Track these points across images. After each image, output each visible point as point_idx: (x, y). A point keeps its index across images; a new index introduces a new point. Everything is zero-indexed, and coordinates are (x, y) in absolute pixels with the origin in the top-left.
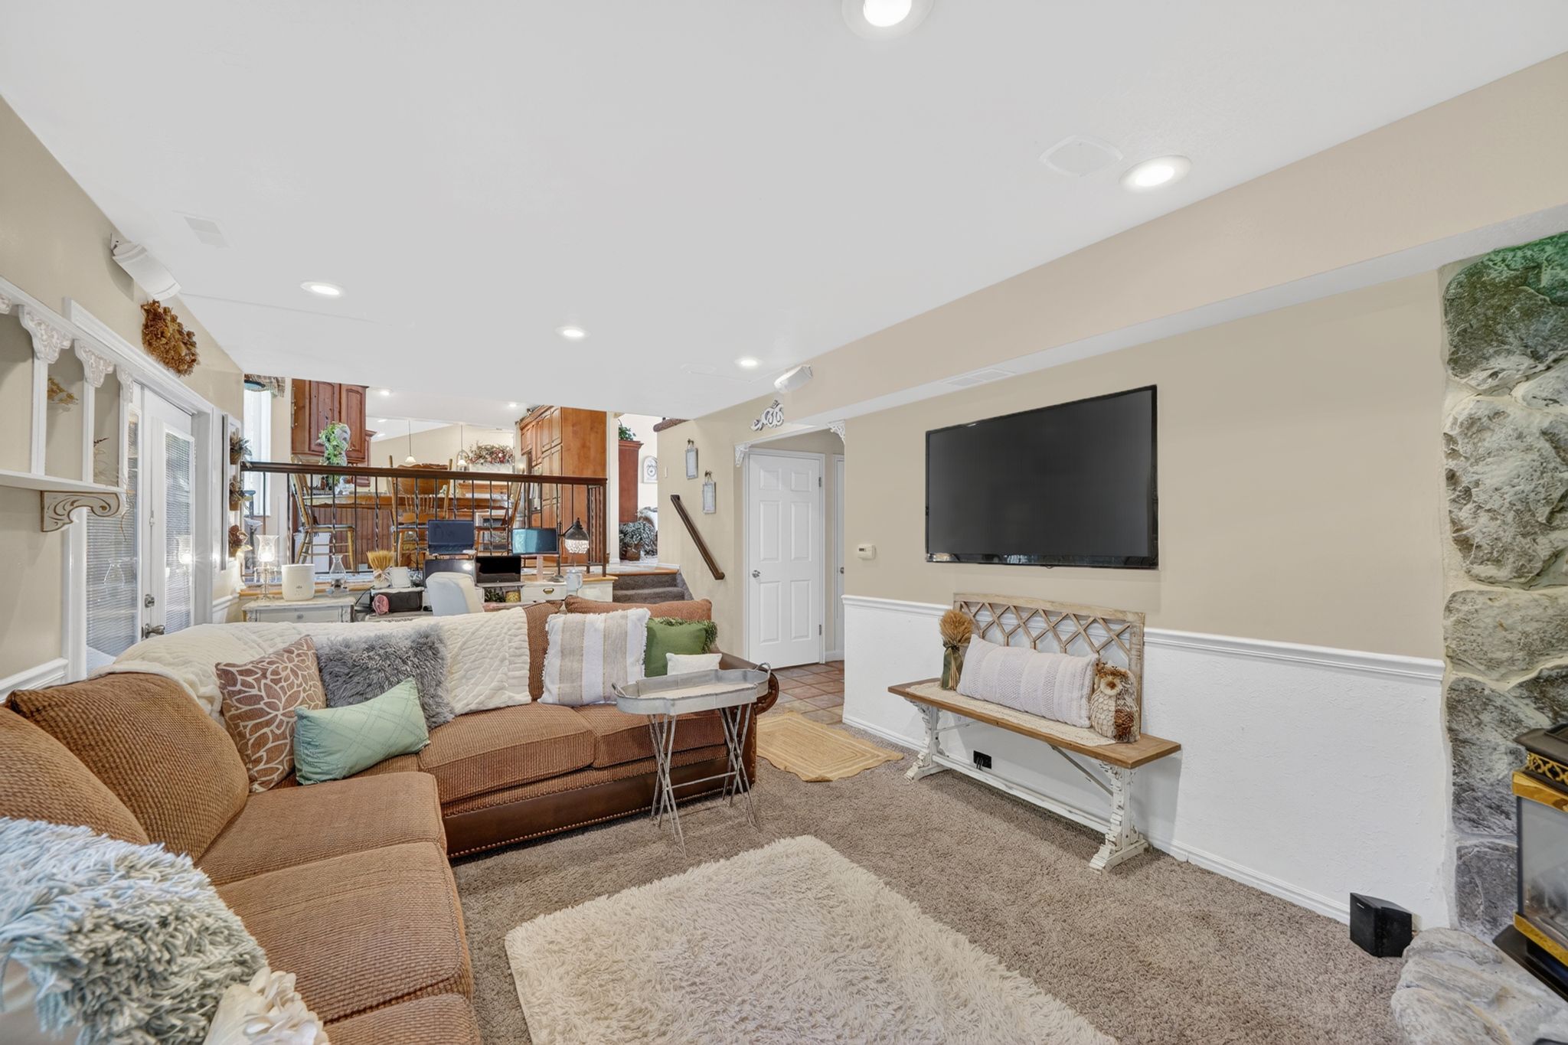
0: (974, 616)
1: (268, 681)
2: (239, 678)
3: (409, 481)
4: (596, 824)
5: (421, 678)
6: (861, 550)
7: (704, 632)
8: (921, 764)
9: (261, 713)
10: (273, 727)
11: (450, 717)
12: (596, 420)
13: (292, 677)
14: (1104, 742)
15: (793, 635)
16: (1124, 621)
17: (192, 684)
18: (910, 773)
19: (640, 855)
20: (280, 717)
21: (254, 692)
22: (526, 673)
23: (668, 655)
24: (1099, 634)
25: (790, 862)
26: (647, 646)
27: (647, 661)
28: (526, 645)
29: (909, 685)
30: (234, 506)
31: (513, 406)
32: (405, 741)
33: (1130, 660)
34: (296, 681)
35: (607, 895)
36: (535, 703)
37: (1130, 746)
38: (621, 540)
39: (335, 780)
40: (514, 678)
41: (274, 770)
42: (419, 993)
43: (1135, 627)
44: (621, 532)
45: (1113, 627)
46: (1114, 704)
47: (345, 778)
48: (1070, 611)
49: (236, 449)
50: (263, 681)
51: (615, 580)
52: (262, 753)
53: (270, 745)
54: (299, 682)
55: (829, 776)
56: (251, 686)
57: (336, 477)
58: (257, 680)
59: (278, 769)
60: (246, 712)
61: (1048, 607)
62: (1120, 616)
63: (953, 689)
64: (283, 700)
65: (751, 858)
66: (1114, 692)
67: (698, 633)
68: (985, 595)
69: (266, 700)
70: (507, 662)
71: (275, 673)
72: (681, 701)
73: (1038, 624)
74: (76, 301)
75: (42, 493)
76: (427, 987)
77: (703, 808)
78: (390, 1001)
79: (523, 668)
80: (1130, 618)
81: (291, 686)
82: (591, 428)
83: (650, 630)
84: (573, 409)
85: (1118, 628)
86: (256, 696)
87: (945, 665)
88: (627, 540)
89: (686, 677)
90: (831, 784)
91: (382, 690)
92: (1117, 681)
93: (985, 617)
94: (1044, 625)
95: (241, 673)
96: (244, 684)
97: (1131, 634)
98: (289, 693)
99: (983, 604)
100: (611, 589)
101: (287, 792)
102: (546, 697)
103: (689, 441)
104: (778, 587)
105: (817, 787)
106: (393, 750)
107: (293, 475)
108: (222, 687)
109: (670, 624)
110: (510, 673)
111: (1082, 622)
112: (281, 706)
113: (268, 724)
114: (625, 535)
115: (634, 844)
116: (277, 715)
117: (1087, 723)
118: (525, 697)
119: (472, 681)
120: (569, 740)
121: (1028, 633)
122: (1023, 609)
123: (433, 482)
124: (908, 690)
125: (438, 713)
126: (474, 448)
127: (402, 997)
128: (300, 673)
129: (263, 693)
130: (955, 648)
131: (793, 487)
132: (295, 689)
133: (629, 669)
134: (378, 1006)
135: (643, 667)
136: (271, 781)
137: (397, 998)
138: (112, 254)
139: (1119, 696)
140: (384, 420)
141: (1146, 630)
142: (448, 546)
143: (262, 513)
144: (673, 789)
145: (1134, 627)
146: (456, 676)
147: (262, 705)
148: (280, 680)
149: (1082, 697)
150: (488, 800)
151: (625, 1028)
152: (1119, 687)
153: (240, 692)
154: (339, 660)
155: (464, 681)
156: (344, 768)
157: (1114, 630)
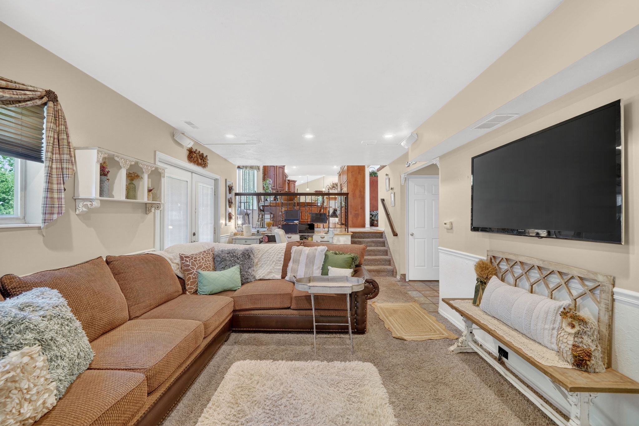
0: (498, 265)
1: (193, 261)
2: (185, 258)
3: (286, 197)
4: (293, 331)
5: (242, 265)
6: (445, 224)
7: (351, 259)
8: (460, 344)
9: (189, 270)
10: (192, 275)
11: (253, 280)
12: (361, 169)
13: (201, 260)
14: (562, 364)
15: (434, 265)
16: (595, 280)
17: (171, 260)
18: (452, 348)
19: (299, 349)
20: (195, 272)
21: (188, 263)
22: (281, 267)
23: (329, 267)
24: (577, 288)
25: (353, 373)
26: (324, 262)
27: (323, 269)
28: (283, 257)
29: (454, 299)
30: (230, 207)
31: (335, 167)
32: (230, 286)
33: (600, 310)
34: (202, 261)
35: (272, 360)
36: (283, 279)
37: (586, 374)
38: (370, 218)
39: (206, 295)
40: (276, 269)
41: (192, 288)
42: (135, 370)
43: (605, 286)
44: (371, 214)
45: (587, 283)
46: (572, 339)
47: (210, 295)
48: (556, 269)
49: (230, 189)
50: (191, 260)
51: (352, 235)
52: (189, 282)
53: (191, 280)
54: (203, 262)
55: (405, 338)
56: (188, 262)
57: (267, 196)
58: (190, 260)
59: (193, 288)
60: (186, 269)
61: (541, 265)
62: (592, 276)
63: (478, 306)
64: (197, 266)
65: (338, 365)
66: (573, 331)
67: (347, 259)
68: (503, 253)
69: (191, 266)
70: (274, 263)
71: (195, 258)
72: (312, 287)
73: (535, 275)
74: (158, 151)
75: (146, 204)
76: (138, 369)
77: (339, 336)
78: (127, 369)
79: (280, 266)
80: (600, 278)
81: (200, 263)
82: (359, 173)
83: (326, 256)
84: (351, 166)
85: (591, 285)
86: (188, 265)
87: (476, 292)
88: (373, 218)
89: (332, 277)
90: (405, 342)
91: (229, 267)
92: (576, 323)
93: (504, 266)
94: (538, 276)
95: (185, 257)
96: (186, 260)
97: (600, 291)
98: (199, 265)
99: (502, 259)
100: (350, 238)
101: (194, 296)
102: (287, 278)
103: (386, 175)
104: (425, 241)
105: (397, 341)
106: (226, 288)
107: (255, 196)
108: (181, 261)
109: (336, 254)
110: (275, 267)
111: (565, 277)
112: (195, 269)
113: (191, 274)
114: (373, 216)
115: (301, 343)
116: (193, 272)
117: (555, 347)
118: (279, 276)
119: (263, 268)
120: (282, 296)
121: (528, 279)
122: (526, 264)
123: (293, 197)
124: (451, 302)
125: (248, 278)
126: (332, 184)
127: (130, 369)
128: (204, 259)
129: (190, 264)
130: (482, 283)
131: (433, 193)
132: (202, 264)
133: (314, 271)
134: (123, 369)
135: (321, 271)
136: (191, 291)
137: (129, 369)
138: (174, 136)
139: (577, 334)
140: (300, 177)
141: (615, 290)
142: (291, 220)
143: (252, 209)
144: (316, 325)
145: (603, 286)
146: (259, 266)
147: (189, 268)
148: (196, 261)
149: (553, 329)
150: (253, 312)
151: (235, 415)
152: (577, 328)
153: (184, 263)
154: (219, 256)
155: (261, 268)
156: (208, 291)
157: (587, 286)
